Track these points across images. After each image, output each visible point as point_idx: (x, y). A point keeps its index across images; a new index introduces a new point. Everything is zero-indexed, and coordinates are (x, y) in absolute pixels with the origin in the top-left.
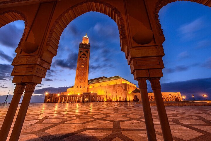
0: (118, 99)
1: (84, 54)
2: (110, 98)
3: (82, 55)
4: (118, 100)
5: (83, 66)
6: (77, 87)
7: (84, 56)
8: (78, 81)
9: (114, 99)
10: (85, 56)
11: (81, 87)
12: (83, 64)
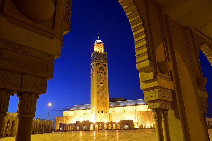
0: (152, 126)
1: (101, 68)
2: (142, 125)
3: (99, 69)
4: (152, 128)
5: (102, 85)
6: (98, 112)
7: (101, 70)
8: (98, 104)
9: (148, 126)
10: (103, 70)
11: (102, 112)
12: (102, 81)
